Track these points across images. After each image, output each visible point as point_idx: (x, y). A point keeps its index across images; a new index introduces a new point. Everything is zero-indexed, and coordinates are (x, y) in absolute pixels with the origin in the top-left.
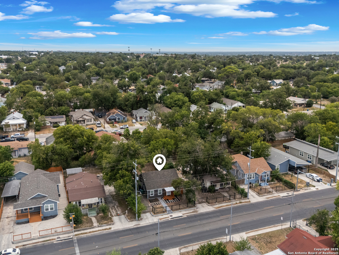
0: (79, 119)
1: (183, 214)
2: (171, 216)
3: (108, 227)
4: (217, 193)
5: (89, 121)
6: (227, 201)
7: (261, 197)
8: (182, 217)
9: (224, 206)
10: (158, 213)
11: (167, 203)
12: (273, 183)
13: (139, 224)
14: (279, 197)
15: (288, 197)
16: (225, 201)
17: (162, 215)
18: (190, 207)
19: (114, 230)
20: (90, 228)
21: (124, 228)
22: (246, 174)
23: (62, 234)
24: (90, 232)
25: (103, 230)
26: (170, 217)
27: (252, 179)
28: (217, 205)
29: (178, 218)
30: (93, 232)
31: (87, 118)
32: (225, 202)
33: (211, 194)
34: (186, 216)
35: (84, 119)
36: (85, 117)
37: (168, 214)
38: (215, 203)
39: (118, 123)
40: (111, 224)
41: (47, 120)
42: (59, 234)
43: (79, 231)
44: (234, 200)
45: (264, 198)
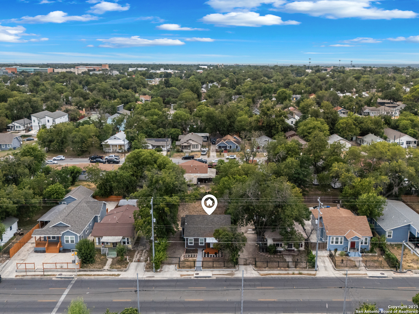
0: (183, 144)
1: (213, 275)
2: (198, 274)
3: (117, 273)
4: (279, 255)
5: (195, 147)
6: (282, 269)
7: (337, 272)
8: (210, 278)
9: (273, 274)
10: (184, 267)
11: (205, 256)
12: (370, 254)
13: (153, 277)
14: (365, 276)
15: (380, 278)
16: (281, 267)
17: (187, 271)
18: (228, 267)
19: (121, 278)
20: (98, 271)
21: (133, 278)
22: (330, 237)
23: (66, 271)
24: (94, 275)
25: (110, 275)
26: (195, 276)
27: (339, 244)
28: (267, 271)
29: (204, 278)
30: (98, 275)
31: (193, 143)
32: (279, 269)
33: (269, 256)
34: (215, 278)
35: (188, 145)
36: (191, 142)
37: (196, 271)
38: (265, 268)
39: (228, 152)
40: (122, 270)
41: (149, 142)
42: (63, 270)
43: (85, 271)
44: (294, 269)
45: (340, 274)
